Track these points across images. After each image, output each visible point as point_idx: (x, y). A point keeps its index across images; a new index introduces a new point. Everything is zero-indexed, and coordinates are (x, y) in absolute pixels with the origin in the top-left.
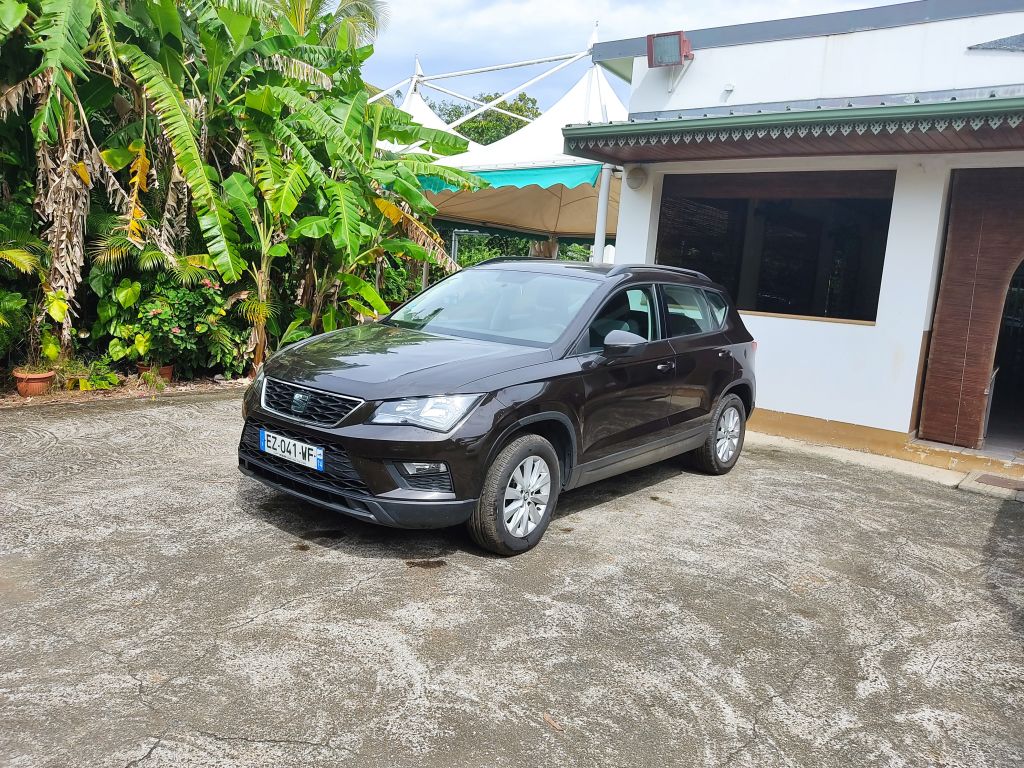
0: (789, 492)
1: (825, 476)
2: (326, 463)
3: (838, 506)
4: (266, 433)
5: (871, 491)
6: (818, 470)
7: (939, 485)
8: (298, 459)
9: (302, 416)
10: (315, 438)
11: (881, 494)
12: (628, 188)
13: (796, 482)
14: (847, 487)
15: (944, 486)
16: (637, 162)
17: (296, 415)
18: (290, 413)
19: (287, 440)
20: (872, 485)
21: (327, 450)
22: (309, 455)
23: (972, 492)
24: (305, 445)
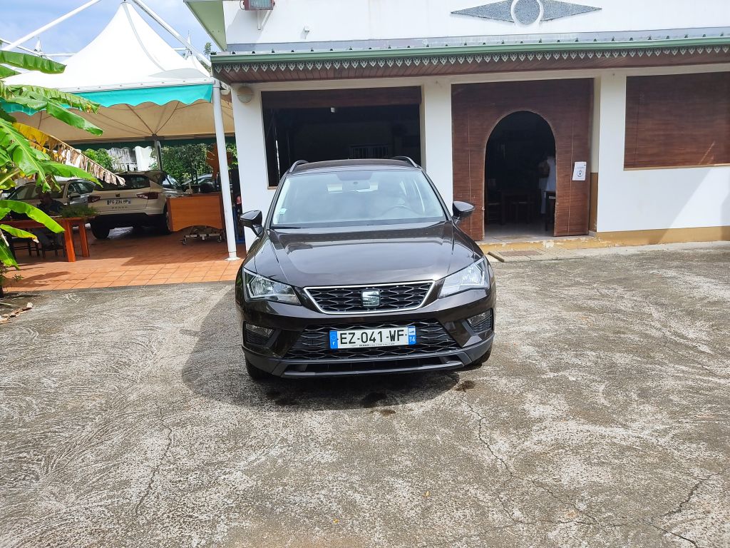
2: (417, 337)
4: (339, 333)
8: (387, 342)
9: (378, 308)
10: (402, 321)
12: (240, 103)
16: (242, 82)
17: (372, 309)
18: (365, 309)
19: (369, 332)
21: (418, 326)
22: (399, 335)
24: (392, 330)
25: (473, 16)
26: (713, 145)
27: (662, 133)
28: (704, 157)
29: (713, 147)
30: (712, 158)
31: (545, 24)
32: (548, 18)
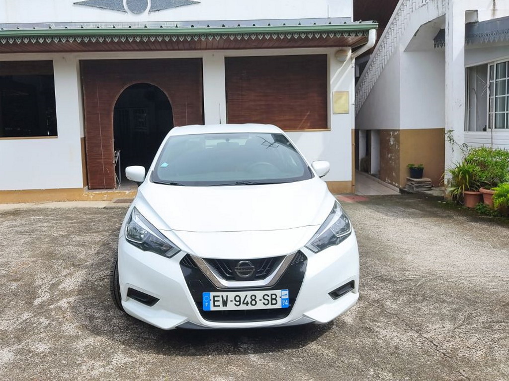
0: (19, 229)
1: (41, 217)
3: (45, 229)
5: (63, 218)
6: (38, 215)
7: (98, 208)
11: (68, 218)
13: (24, 223)
14: (52, 219)
15: (100, 208)
20: (64, 216)
23: (111, 208)
25: (92, 6)
26: (308, 113)
27: (263, 103)
28: (302, 123)
29: (309, 115)
30: (309, 125)
31: (153, 14)
32: (155, 9)
